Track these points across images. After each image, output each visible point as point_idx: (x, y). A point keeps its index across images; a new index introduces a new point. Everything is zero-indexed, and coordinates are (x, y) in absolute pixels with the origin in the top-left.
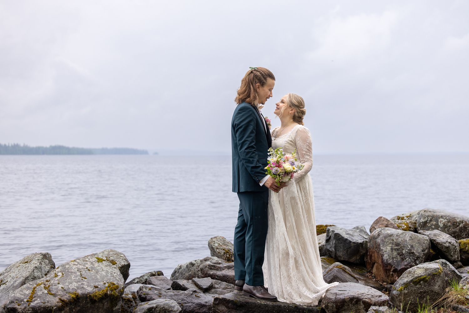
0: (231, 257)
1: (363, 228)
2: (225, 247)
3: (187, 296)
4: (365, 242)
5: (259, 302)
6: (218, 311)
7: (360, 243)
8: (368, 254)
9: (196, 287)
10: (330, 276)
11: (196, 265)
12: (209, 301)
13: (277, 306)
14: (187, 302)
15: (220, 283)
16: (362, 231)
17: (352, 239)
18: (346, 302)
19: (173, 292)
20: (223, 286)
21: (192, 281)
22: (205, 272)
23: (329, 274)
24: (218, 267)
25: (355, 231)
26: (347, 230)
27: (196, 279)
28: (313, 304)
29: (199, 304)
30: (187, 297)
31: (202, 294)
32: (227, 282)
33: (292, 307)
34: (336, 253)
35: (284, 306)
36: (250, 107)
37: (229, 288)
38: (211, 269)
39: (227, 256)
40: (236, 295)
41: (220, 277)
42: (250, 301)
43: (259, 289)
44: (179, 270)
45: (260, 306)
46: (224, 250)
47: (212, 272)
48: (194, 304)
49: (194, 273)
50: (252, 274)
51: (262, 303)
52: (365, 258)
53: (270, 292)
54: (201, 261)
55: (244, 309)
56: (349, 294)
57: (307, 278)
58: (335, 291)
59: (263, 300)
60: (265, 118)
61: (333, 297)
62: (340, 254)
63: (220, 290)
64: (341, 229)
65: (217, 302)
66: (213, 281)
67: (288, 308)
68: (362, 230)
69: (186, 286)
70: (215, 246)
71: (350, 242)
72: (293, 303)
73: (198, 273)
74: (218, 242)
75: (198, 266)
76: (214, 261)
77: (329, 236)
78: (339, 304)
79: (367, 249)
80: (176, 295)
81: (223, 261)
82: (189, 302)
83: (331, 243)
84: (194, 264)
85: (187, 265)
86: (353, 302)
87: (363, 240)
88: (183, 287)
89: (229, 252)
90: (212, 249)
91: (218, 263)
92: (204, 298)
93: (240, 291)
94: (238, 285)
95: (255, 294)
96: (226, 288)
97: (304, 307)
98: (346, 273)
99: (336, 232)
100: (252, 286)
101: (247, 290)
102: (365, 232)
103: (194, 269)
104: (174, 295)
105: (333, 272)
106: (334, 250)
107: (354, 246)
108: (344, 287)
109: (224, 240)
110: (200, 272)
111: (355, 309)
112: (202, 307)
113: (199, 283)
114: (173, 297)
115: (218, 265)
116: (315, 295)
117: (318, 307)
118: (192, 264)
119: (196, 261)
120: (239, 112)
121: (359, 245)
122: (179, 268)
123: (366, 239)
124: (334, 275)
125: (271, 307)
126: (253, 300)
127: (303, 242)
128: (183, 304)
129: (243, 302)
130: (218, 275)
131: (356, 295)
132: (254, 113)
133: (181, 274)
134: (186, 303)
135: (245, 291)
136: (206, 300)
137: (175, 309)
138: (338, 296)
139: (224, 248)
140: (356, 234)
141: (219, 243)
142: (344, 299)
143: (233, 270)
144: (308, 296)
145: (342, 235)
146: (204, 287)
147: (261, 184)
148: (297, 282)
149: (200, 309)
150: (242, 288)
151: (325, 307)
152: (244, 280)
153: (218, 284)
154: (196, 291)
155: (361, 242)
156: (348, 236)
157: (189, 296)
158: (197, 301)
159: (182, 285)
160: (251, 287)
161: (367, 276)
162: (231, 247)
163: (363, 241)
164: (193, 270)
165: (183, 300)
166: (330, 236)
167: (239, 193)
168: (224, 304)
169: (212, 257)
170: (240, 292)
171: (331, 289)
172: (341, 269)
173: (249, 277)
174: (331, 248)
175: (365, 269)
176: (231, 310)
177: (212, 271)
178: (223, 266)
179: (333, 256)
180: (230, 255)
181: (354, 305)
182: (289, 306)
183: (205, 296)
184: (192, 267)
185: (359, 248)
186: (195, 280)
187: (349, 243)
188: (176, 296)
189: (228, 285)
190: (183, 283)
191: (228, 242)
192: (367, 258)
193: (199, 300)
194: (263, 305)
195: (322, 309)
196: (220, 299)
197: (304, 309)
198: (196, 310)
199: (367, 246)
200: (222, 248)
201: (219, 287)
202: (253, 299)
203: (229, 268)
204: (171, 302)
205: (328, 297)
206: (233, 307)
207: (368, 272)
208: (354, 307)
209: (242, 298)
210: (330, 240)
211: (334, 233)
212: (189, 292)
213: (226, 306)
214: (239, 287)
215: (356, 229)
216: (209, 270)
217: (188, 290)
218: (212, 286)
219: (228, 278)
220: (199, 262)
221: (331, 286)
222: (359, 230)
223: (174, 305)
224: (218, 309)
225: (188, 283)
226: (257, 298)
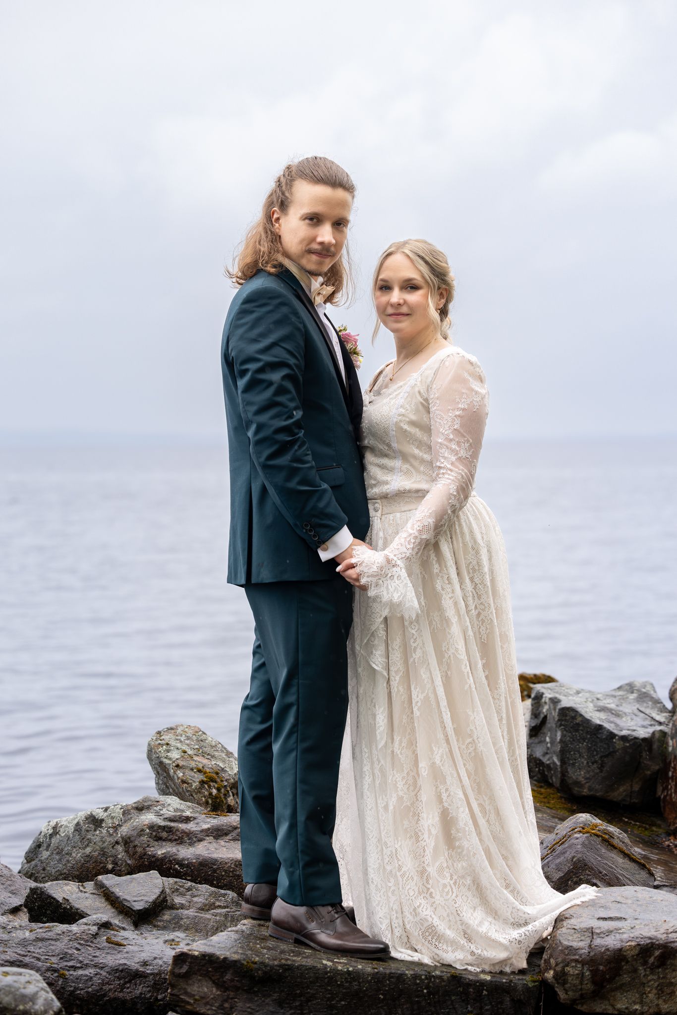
0: (225, 795)
1: (648, 688)
2: (202, 761)
3: (79, 943)
4: (657, 735)
5: (329, 964)
6: (187, 999)
7: (644, 740)
8: (670, 774)
9: (109, 907)
10: (560, 863)
11: (109, 822)
12: (155, 958)
13: (391, 976)
14: (79, 965)
15: (189, 889)
16: (645, 696)
17: (617, 725)
18: (627, 962)
19: (31, 931)
20: (199, 900)
21: (96, 884)
22: (139, 850)
23: (558, 856)
24: (183, 832)
25: (624, 699)
26: (599, 696)
27: (108, 880)
28: (511, 964)
29: (122, 971)
30: (78, 946)
31: (129, 934)
32: (212, 885)
33: (440, 977)
34: (564, 774)
35: (416, 976)
36: (282, 290)
37: (220, 907)
38: (159, 839)
39: (211, 794)
40: (247, 938)
41: (188, 866)
42: (298, 960)
43: (327, 918)
44: (50, 838)
45: (330, 978)
46: (199, 771)
47: (161, 850)
48: (102, 972)
49: (102, 849)
50: (301, 865)
51: (340, 968)
52: (660, 789)
53: (362, 923)
54: (126, 812)
55: (277, 990)
56: (636, 933)
57: (489, 877)
58: (586, 920)
59: (342, 956)
60: (338, 329)
61: (580, 944)
62: (579, 774)
63: (191, 912)
64: (578, 693)
65: (184, 969)
66: (166, 884)
67: (429, 983)
68: (645, 693)
69: (77, 905)
70: (170, 759)
71: (612, 735)
72: (443, 965)
73: (114, 851)
74: (179, 745)
75: (116, 828)
76: (168, 812)
77: (542, 716)
78: (601, 968)
79: (665, 760)
80: (42, 940)
81: (199, 808)
82: (87, 965)
83: (548, 739)
84: (102, 821)
85: (78, 824)
86: (652, 960)
87: (651, 730)
88: (64, 906)
89: (218, 780)
90: (161, 768)
91: (180, 816)
92: (135, 948)
93: (262, 922)
94: (253, 899)
95: (314, 934)
96: (212, 906)
97: (483, 977)
98: (615, 851)
99: (566, 702)
100: (302, 905)
101: (286, 920)
102: (657, 702)
103: (103, 837)
104: (34, 940)
105: (570, 847)
106: (558, 763)
107: (625, 749)
108: (614, 904)
109: (199, 737)
110: (120, 848)
111: (656, 984)
112: (130, 981)
113: (118, 892)
114: (31, 948)
115: (182, 826)
116: (516, 934)
117: (528, 978)
118: (95, 822)
119: (106, 809)
120: (247, 306)
121: (641, 745)
122: (51, 831)
123: (660, 723)
124: (574, 857)
125: (369, 982)
126: (307, 957)
127: (473, 754)
128: (67, 973)
129: (272, 967)
130: (183, 859)
131: (659, 936)
132: (296, 313)
133: (58, 853)
134: (74, 968)
135: (277, 923)
136: (145, 956)
137: (39, 1006)
138: (598, 941)
139: (200, 766)
140: (627, 708)
141: (185, 748)
142: (620, 950)
143: (234, 840)
144: (493, 937)
145: (583, 712)
146: (138, 906)
147: (324, 556)
148: (453, 892)
149: (122, 988)
150: (266, 910)
151: (556, 979)
152: (274, 883)
153: (183, 895)
154: (111, 924)
155: (647, 736)
156: (602, 715)
157: (87, 941)
158: (113, 959)
159: (60, 900)
160: (300, 911)
161: (669, 846)
162: (224, 761)
163: (654, 733)
164: (98, 839)
165: (64, 956)
166: (545, 717)
167: (252, 587)
168: (206, 975)
169: (162, 798)
170: (259, 925)
171: (571, 912)
172: (598, 836)
173: (290, 875)
174: (548, 757)
175: (659, 822)
176: (232, 994)
177: (162, 847)
178: (199, 829)
179: (556, 780)
180: (223, 790)
181: (653, 969)
182: (429, 977)
183: (141, 941)
184: (95, 830)
185: (641, 756)
186: (105, 882)
187: (606, 739)
188: (40, 944)
189: (216, 896)
190: (64, 891)
191: (214, 744)
192: (666, 788)
193: (119, 956)
194: (341, 973)
195: (544, 983)
196: (193, 957)
197: (483, 983)
198: (110, 990)
199: (666, 748)
200: (193, 764)
201: (187, 904)
202: (308, 951)
203: (218, 833)
204: (23, 979)
205: (566, 943)
206: (238, 984)
207: (668, 834)
208: (655, 977)
209: (269, 949)
210: (545, 730)
211: (559, 706)
212: (86, 927)
213: (214, 982)
214: (256, 908)
215: (627, 690)
216: (153, 843)
217: (84, 920)
218: (165, 900)
219: (215, 871)
220: (118, 813)
221: (572, 903)
222: (635, 695)
223: (36, 989)
224: (186, 993)
225: (83, 894)
226: (319, 948)
